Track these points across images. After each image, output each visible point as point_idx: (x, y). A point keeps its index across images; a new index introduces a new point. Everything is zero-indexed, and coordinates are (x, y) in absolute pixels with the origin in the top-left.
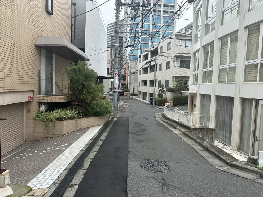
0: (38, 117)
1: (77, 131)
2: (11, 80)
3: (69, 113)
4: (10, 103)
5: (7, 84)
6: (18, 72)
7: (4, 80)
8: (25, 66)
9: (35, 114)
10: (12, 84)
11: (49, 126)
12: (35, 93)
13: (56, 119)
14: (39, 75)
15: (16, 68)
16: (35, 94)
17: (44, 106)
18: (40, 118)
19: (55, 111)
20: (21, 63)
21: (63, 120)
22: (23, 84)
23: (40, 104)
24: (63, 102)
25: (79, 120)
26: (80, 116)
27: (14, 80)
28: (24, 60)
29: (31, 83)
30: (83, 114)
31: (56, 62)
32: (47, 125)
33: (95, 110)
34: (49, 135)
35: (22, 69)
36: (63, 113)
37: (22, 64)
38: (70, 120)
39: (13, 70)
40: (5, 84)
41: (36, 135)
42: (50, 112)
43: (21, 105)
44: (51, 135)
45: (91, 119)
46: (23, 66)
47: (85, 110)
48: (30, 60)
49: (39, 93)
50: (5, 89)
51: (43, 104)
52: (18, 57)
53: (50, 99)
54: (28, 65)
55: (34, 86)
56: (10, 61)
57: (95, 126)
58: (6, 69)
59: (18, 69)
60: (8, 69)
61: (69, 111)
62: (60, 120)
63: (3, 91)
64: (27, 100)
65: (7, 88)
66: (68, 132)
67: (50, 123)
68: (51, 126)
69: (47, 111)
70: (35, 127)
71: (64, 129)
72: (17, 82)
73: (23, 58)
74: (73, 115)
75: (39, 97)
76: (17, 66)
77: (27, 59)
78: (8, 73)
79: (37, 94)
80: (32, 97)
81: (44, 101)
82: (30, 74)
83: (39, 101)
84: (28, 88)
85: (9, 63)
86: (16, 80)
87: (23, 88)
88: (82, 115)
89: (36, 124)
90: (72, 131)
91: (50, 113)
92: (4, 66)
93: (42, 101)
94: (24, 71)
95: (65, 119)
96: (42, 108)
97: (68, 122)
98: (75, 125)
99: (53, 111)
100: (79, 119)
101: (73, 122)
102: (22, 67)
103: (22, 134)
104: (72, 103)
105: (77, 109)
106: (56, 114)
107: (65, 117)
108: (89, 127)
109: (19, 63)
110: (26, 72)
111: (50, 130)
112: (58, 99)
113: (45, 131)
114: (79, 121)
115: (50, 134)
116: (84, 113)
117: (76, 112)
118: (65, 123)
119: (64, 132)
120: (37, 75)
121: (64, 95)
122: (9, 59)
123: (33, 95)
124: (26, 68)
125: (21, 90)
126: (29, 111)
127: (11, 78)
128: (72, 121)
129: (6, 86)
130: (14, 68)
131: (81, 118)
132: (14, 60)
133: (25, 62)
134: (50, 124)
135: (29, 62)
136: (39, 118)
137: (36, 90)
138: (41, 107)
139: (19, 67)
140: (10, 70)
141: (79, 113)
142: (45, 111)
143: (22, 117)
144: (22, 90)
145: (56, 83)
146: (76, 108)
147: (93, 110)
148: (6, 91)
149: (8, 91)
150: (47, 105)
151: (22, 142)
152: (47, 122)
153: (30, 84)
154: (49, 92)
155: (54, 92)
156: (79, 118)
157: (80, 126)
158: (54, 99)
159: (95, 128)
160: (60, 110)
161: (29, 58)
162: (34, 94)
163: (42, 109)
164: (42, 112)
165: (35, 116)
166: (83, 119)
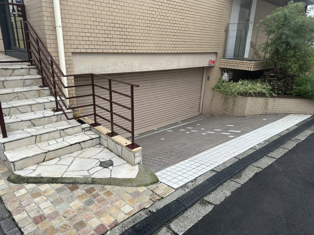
0: (218, 87)
1: (266, 114)
2: (189, 38)
3: (259, 86)
4: (185, 66)
5: (183, 43)
6: (198, 28)
7: (181, 37)
8: (209, 19)
9: (214, 83)
10: (189, 43)
11: (228, 101)
12: (218, 55)
13: (238, 93)
14: (227, 31)
15: (196, 22)
16: (218, 58)
17: (227, 74)
18: (219, 88)
19: (240, 82)
20: (203, 15)
21: (247, 96)
22: (204, 44)
23: (223, 70)
24: (252, 70)
25: (271, 100)
26: (274, 94)
27: (192, 38)
28: (208, 10)
29: (214, 42)
30: (280, 92)
31: (256, 11)
32: (226, 99)
33: (302, 88)
34: (227, 112)
35: (204, 23)
36: (249, 86)
37: (205, 15)
38: (258, 98)
39: (192, 24)
40: (181, 43)
41: (212, 108)
42: (233, 82)
43: (201, 71)
44: (229, 113)
45: (292, 102)
46: (206, 18)
47: (284, 86)
48: (217, 10)
49: (224, 57)
50: (180, 49)
51: (226, 71)
52: (200, 6)
53: (235, 65)
54: (212, 17)
55: (217, 46)
56: (190, 12)
57: (296, 114)
58: (183, 23)
59: (199, 22)
60: (186, 24)
61: (258, 85)
62: (243, 96)
63: (178, 52)
64: (208, 65)
65: (183, 49)
66: (252, 113)
67: (230, 97)
68: (231, 101)
69: (230, 80)
70: (212, 100)
71: (247, 108)
72: (196, 41)
73: (207, 8)
74: (264, 91)
75: (222, 61)
76: (197, 20)
77: (212, 9)
78: (186, 29)
79: (221, 58)
80: (214, 62)
81: (227, 68)
82: (214, 30)
83: (222, 67)
84: (210, 49)
85: (188, 15)
86: (195, 38)
87: (203, 49)
88: (278, 94)
89: (214, 96)
90: (257, 113)
91: (233, 84)
92: (182, 20)
93: (225, 67)
94: (207, 26)
95: (250, 95)
96: (225, 77)
97: (254, 100)
98: (263, 106)
99: (237, 81)
100: (272, 99)
101: (262, 101)
102: (205, 21)
103: (199, 105)
104: (266, 73)
105: (272, 83)
106: (241, 86)
107: (250, 93)
108: (286, 112)
109: (201, 15)
110: (209, 26)
111: (229, 107)
112: (245, 66)
113: (222, 106)
114: (271, 101)
115: (228, 110)
116: (281, 90)
117: (268, 88)
118: (250, 100)
119: (246, 113)
120: (224, 31)
121: (254, 61)
122: (189, 9)
123: (216, 59)
124: (210, 21)
125: (200, 51)
126: (208, 78)
127: (188, 35)
128: (261, 100)
129: (182, 46)
130: (193, 22)
131: (275, 97)
132: (194, 10)
133: (209, 13)
134: (230, 99)
135: (215, 12)
136: (218, 89)
137: (220, 51)
138: (224, 74)
139: (200, 20)
140: (189, 24)
141: (273, 90)
142: (227, 81)
143: (201, 85)
144: (202, 51)
145: (251, 43)
146: (269, 81)
147: (298, 88)
148: (181, 52)
149: (184, 52)
150: (231, 73)
151: (197, 114)
152: (227, 95)
153: (213, 44)
154: (239, 55)
155: (246, 56)
156: (272, 96)
157: (272, 109)
158: (240, 65)
159: (296, 117)
160: (246, 82)
161: (216, 7)
162: (216, 57)
164: (223, 82)
165: (214, 85)
166: (278, 99)
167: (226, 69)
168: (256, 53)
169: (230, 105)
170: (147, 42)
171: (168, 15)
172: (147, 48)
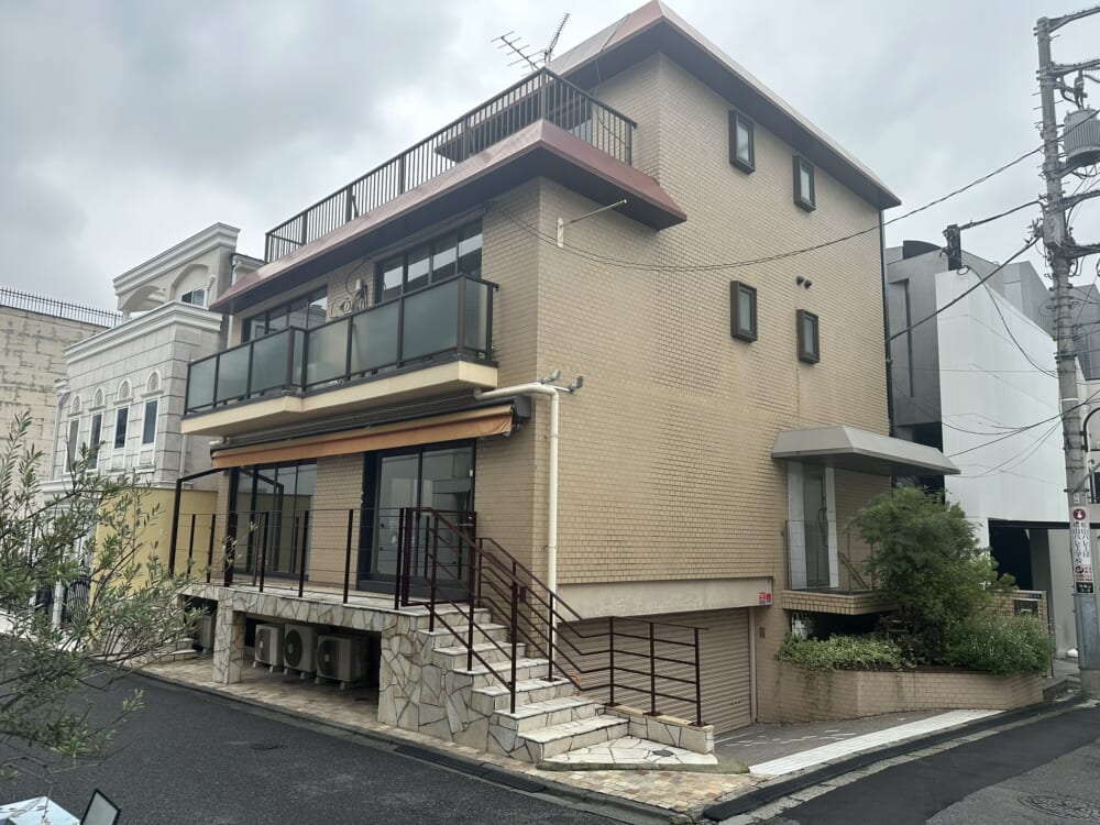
0: (787, 653)
1: (903, 712)
2: (719, 551)
3: (874, 649)
4: (717, 606)
6: (732, 531)
7: (705, 550)
8: (748, 514)
9: (778, 643)
10: (720, 561)
11: (815, 682)
12: (777, 583)
13: (835, 663)
14: (785, 534)
15: (727, 522)
16: (776, 588)
17: (802, 623)
18: (791, 655)
19: (833, 641)
20: (738, 509)
21: (853, 670)
22: (746, 560)
23: (792, 615)
24: (852, 613)
25: (906, 678)
26: (909, 664)
27: (724, 551)
29: (765, 556)
30: (922, 659)
31: (836, 491)
32: (809, 678)
33: (962, 648)
34: (818, 712)
35: (741, 522)
36: (854, 647)
37: (742, 509)
38: (879, 674)
39: (721, 526)
40: (706, 561)
41: (782, 705)
42: (819, 641)
43: (744, 615)
44: (822, 713)
45: (954, 680)
46: (744, 513)
47: (926, 645)
49: (788, 586)
50: (706, 571)
51: (798, 617)
53: (816, 602)
55: (772, 565)
56: (716, 507)
59: (732, 522)
60: (712, 526)
61: (873, 645)
62: (845, 669)
63: (704, 577)
64: (757, 604)
65: (711, 571)
66: (873, 709)
67: (818, 675)
68: (820, 680)
69: (810, 637)
70: (778, 682)
71: (859, 698)
72: (731, 556)
74: (887, 657)
75: (787, 596)
76: (730, 517)
78: (712, 536)
79: (783, 588)
80: (769, 596)
81: (800, 608)
82: (761, 533)
83: (787, 607)
84: (758, 570)
85: (714, 511)
86: (728, 551)
87: (746, 570)
88: (919, 663)
89: (781, 674)
90: (884, 710)
91: (817, 645)
92: (705, 521)
93: (796, 608)
94: (747, 527)
95: (860, 667)
96: (798, 629)
97: (872, 678)
98: (893, 691)
99: (826, 638)
100: (907, 674)
101: (888, 679)
102: (742, 518)
103: (748, 697)
104: (882, 619)
105: (899, 640)
106: (836, 648)
107: (859, 662)
108: (946, 706)
109: (733, 508)
110: (750, 528)
111: (820, 697)
112: (837, 604)
113: (804, 697)
114: (908, 679)
115: (820, 707)
116: (923, 655)
117: (895, 650)
118: (862, 678)
119: (859, 709)
120: (779, 533)
121: (854, 593)
123: (772, 590)
124: (750, 519)
125: (740, 576)
126: (762, 633)
127: (717, 546)
128: (884, 678)
129: (708, 566)
131: (913, 670)
136: (789, 657)
137: (778, 575)
138: (794, 624)
139: (733, 517)
140: (717, 526)
141: (905, 654)
142: (804, 637)
143: (747, 649)
144: (744, 575)
145: (840, 555)
146: (895, 637)
147: (956, 649)
148: (708, 577)
149: (713, 576)
150: (811, 621)
151: (747, 721)
152: (812, 671)
153: (762, 560)
154: (818, 582)
155: (834, 583)
156: (907, 670)
157: (914, 700)
158: (825, 603)
159: (967, 713)
160: (846, 639)
162: (773, 586)
163: (797, 632)
164: (797, 642)
165: (778, 648)
166: (920, 675)
167: (797, 611)
168: (855, 576)
169: (821, 693)
170: (654, 561)
171: (683, 514)
172: (654, 572)
